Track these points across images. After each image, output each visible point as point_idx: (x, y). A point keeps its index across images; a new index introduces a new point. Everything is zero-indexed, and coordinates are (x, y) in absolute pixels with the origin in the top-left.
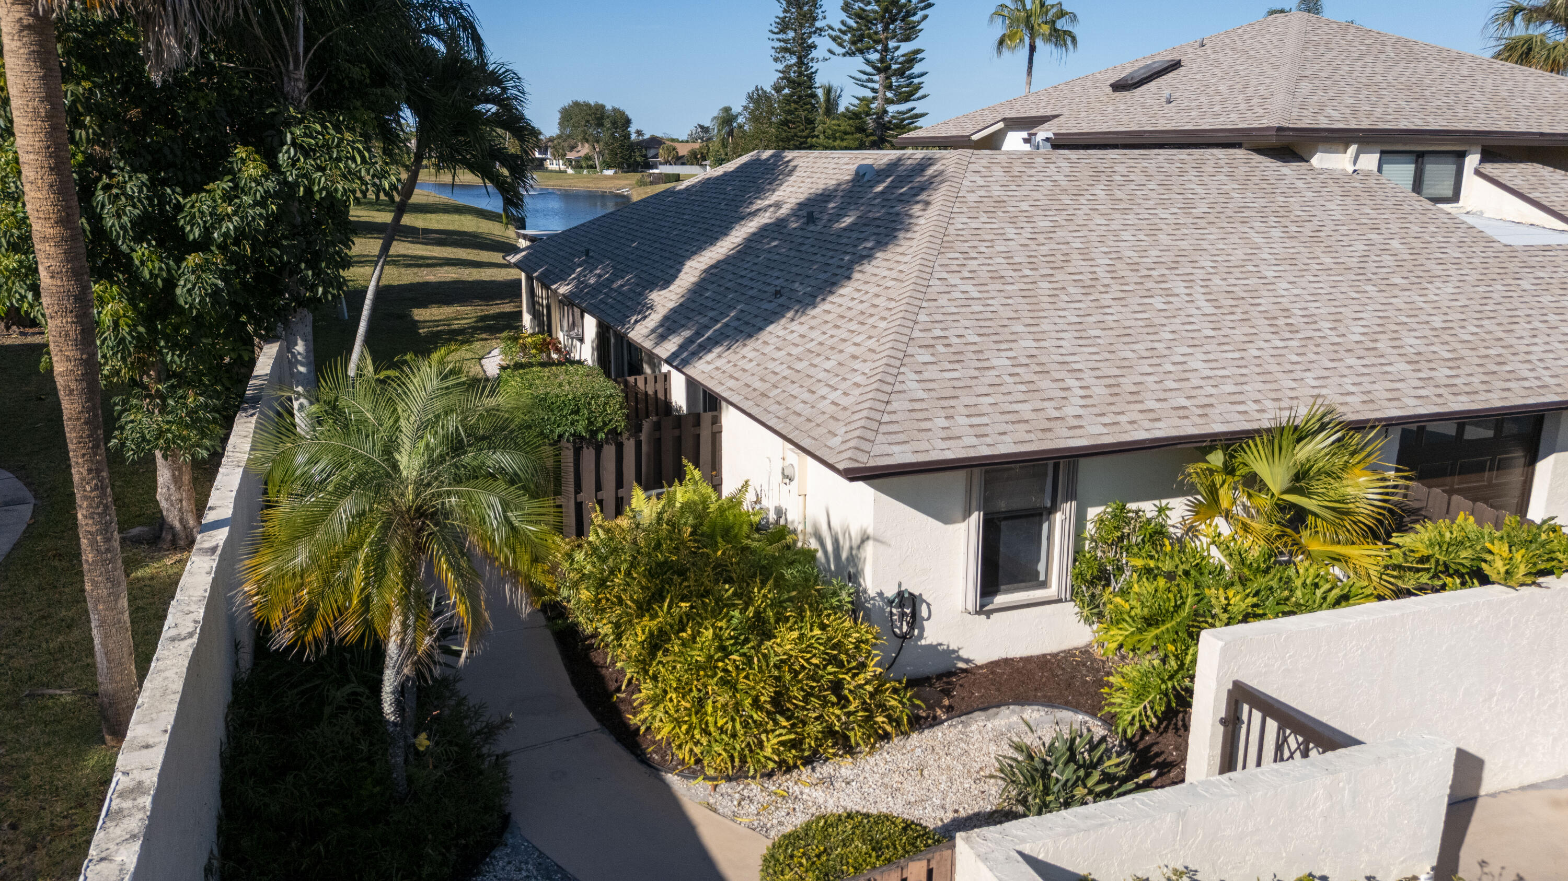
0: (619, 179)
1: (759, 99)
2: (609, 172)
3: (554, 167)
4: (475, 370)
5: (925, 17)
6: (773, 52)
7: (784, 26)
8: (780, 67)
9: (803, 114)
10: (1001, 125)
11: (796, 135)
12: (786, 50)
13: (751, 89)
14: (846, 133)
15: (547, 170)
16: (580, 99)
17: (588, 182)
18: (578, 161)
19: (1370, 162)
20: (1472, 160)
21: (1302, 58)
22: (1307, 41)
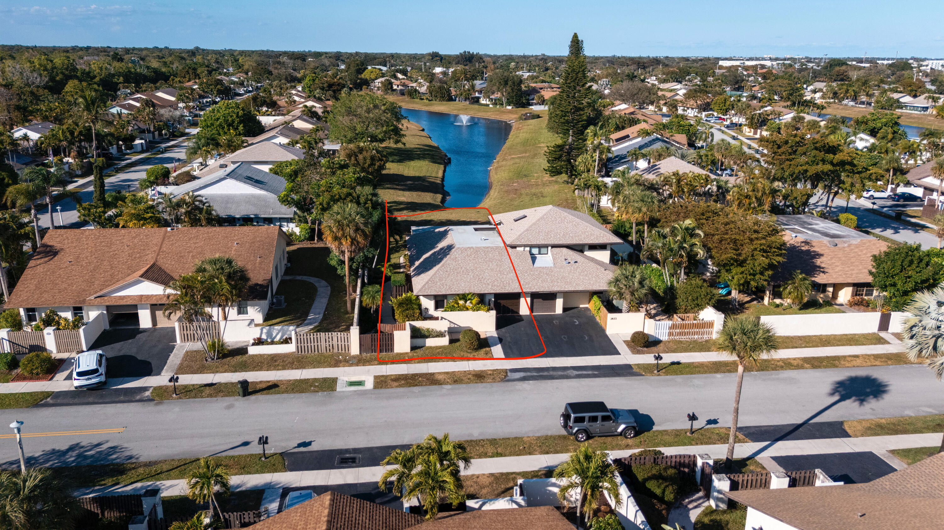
0: (512, 113)
2: (509, 108)
3: (484, 102)
10: (499, 222)
15: (480, 104)
17: (497, 115)
18: (495, 100)
19: (528, 249)
20: (550, 248)
21: (534, 224)
22: (542, 218)
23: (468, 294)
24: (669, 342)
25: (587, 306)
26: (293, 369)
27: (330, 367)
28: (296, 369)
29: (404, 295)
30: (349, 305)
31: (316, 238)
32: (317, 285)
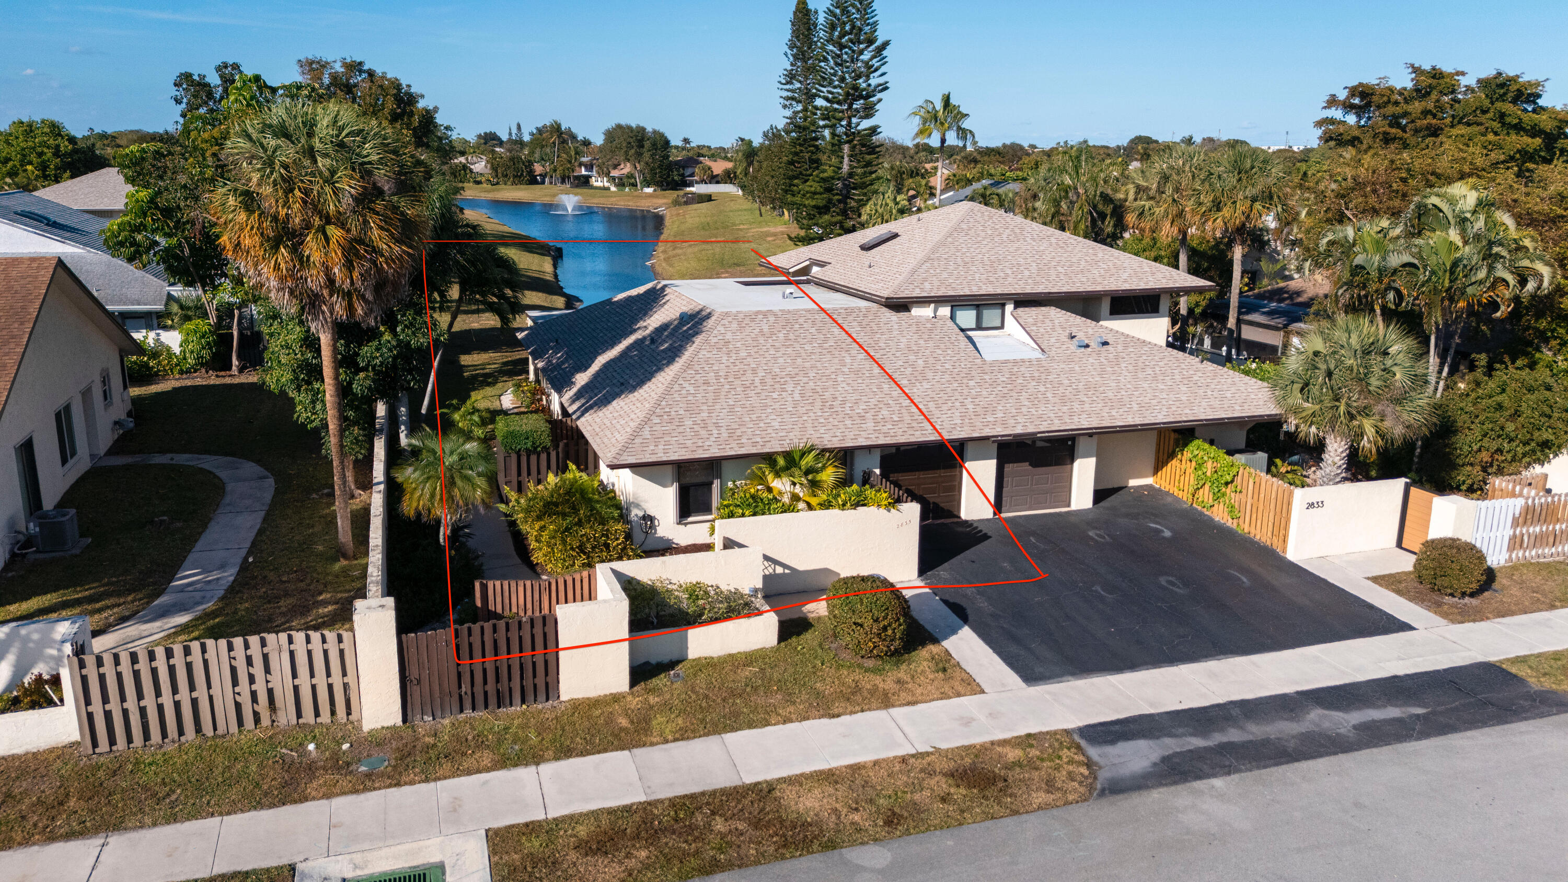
0: (657, 197)
1: (773, 135)
2: (649, 190)
3: (599, 184)
4: (495, 405)
5: (880, 100)
6: (782, 101)
7: (791, 77)
8: (788, 113)
9: (807, 156)
10: (807, 263)
11: (801, 173)
12: (793, 99)
13: (766, 128)
14: (815, 193)
15: (593, 187)
16: (623, 122)
17: (629, 201)
18: (620, 179)
19: (945, 311)
20: (1009, 308)
21: (942, 243)
22: (957, 229)
23: (803, 454)
24: (1514, 568)
25: (1149, 481)
26: (52, 838)
27: (259, 805)
28: (70, 836)
29: (552, 479)
30: (343, 525)
31: (235, 362)
32: (223, 474)
